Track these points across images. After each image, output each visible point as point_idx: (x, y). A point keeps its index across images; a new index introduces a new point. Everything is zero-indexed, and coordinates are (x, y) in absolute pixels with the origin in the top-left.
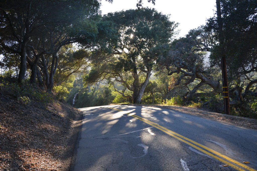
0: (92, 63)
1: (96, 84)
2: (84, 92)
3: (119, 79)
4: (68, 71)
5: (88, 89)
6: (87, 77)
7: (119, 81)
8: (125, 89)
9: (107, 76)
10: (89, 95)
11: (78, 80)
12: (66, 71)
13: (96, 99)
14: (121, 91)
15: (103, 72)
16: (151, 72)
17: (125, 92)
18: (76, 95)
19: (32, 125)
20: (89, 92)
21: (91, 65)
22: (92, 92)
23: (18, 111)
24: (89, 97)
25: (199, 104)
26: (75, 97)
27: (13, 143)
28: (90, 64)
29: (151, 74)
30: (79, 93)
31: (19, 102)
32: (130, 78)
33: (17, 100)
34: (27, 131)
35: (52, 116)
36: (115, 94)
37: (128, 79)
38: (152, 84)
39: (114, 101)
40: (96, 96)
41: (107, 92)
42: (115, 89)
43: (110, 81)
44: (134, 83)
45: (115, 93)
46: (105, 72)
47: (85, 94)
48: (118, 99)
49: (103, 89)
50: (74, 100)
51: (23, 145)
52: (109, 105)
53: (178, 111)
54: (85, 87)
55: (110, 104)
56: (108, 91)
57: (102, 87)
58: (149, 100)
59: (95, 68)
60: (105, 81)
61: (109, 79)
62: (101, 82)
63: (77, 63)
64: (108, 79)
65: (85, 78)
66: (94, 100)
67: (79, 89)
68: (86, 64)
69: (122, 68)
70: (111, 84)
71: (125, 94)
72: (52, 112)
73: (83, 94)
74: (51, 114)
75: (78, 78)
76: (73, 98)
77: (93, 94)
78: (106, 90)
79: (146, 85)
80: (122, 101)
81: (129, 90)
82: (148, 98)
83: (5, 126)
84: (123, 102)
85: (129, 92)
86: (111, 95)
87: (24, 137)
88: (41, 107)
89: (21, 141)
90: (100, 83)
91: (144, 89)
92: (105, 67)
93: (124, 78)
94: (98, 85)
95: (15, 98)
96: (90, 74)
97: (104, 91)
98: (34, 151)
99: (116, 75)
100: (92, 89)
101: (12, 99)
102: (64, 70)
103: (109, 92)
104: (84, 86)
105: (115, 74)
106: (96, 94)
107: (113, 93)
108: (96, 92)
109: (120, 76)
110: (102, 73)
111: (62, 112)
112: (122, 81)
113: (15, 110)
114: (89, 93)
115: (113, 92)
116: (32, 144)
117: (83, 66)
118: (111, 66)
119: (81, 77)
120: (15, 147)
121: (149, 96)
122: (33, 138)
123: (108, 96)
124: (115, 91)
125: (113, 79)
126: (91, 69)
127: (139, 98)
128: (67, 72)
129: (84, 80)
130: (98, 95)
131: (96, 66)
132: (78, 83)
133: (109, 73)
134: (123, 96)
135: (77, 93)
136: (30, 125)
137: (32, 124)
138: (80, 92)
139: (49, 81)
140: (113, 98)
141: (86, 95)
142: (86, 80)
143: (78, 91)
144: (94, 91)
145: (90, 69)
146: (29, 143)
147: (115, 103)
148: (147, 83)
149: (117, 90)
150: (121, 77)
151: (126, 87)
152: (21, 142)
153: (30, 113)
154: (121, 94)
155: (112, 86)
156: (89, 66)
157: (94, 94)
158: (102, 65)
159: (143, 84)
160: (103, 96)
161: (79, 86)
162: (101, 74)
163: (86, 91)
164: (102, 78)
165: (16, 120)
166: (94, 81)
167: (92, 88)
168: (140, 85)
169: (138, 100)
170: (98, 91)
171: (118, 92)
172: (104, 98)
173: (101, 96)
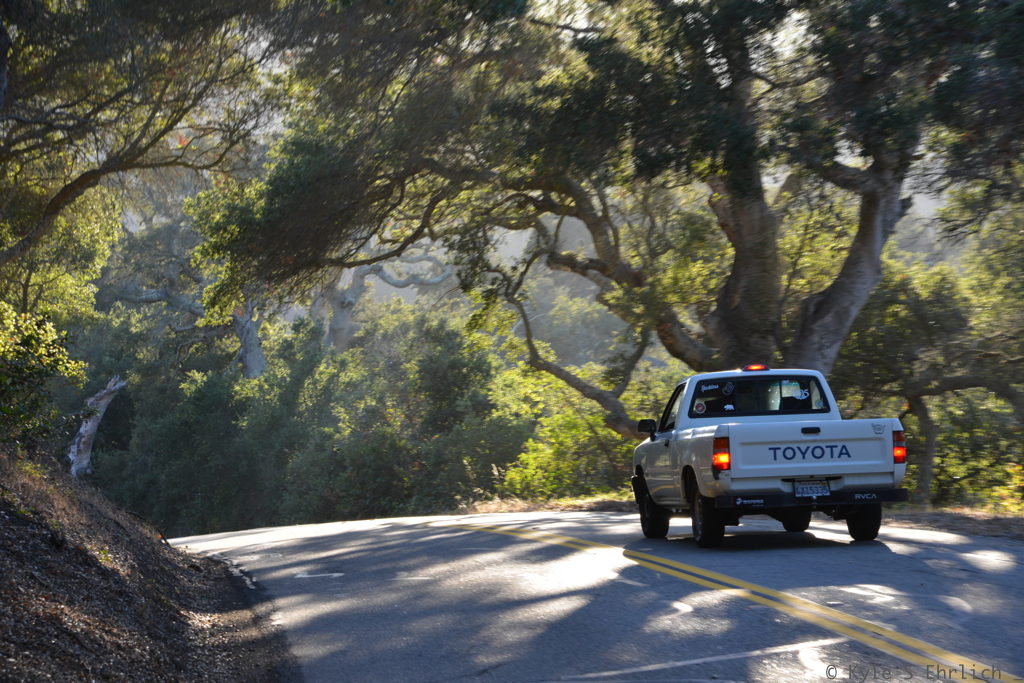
1: (331, 287)
2: (198, 376)
3: (578, 240)
7: (570, 263)
8: (639, 355)
10: (244, 406)
11: (135, 246)
13: (320, 448)
14: (591, 371)
15: (412, 172)
18: (100, 404)
20: (246, 371)
21: (297, 88)
22: (283, 371)
24: (243, 423)
30: (134, 378)
32: (695, 233)
36: (526, 399)
37: (669, 247)
39: (513, 474)
40: (322, 412)
41: (449, 380)
42: (533, 351)
43: (480, 263)
45: (529, 386)
46: (436, 168)
47: (201, 395)
48: (560, 454)
49: (400, 348)
54: (215, 317)
56: (456, 365)
57: (389, 323)
59: (324, 125)
61: (470, 240)
64: (462, 247)
70: (489, 295)
71: (631, 398)
73: (178, 394)
75: (137, 226)
77: (289, 392)
78: (431, 359)
79: (847, 311)
81: (673, 366)
86: (487, 406)
90: (374, 284)
94: (344, 304)
96: (278, 188)
97: (411, 367)
99: (545, 205)
103: (463, 381)
105: (536, 194)
106: (327, 396)
107: (513, 390)
108: (324, 370)
109: (583, 211)
110: (399, 181)
112: (605, 267)
114: (247, 388)
115: (513, 375)
119: (166, 211)
123: (459, 417)
124: (536, 364)
129: (217, 248)
130: (350, 407)
133: (478, 176)
135: (115, 384)
138: (149, 371)
141: (216, 403)
143: (123, 361)
144: (304, 370)
145: (275, 135)
148: (864, 291)
149: (552, 358)
150: (598, 223)
151: (645, 334)
156: (274, 99)
157: (306, 400)
160: (396, 417)
161: (138, 303)
163: (216, 362)
164: (396, 228)
167: (277, 329)
168: (790, 310)
170: (343, 364)
171: (561, 383)
172: (413, 437)
173: (373, 414)
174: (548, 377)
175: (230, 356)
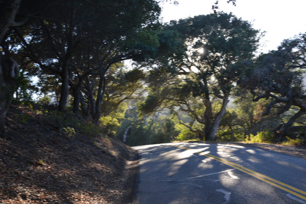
0: (150, 86)
1: (154, 114)
2: (139, 126)
3: (185, 107)
4: (118, 97)
5: (143, 122)
6: (142, 105)
7: (184, 110)
8: (193, 122)
9: (169, 105)
10: (144, 129)
11: (131, 110)
12: (116, 97)
13: (154, 135)
14: (188, 124)
15: (164, 99)
16: (230, 98)
17: (194, 125)
18: (127, 130)
19: (79, 164)
20: (145, 125)
21: (149, 89)
22: (149, 125)
23: (61, 145)
24: (144, 131)
25: (297, 141)
26: (126, 132)
27: (59, 183)
28: (146, 88)
29: (229, 101)
30: (131, 126)
31: (61, 134)
32: (200, 106)
33: (59, 132)
34: (73, 170)
35: (102, 154)
36: (179, 128)
37: (197, 108)
38: (230, 114)
39: (178, 138)
41: (169, 126)
42: (180, 121)
43: (173, 111)
44: (205, 113)
45: (180, 126)
46: (167, 98)
47: (139, 128)
48: (184, 135)
49: (163, 122)
50: (125, 136)
51: (71, 186)
52: (171, 143)
53: (268, 149)
54: (140, 118)
55: (173, 141)
56: (170, 124)
57: (162, 119)
58: (226, 136)
59: (153, 93)
60: (167, 110)
61: (171, 108)
62: (160, 112)
63: (130, 86)
65: (139, 107)
66: (151, 136)
67: (132, 122)
68: (142, 88)
69: (190, 92)
70: (174, 115)
71: (193, 127)
72: (101, 149)
73: (136, 128)
74: (100, 151)
75: (131, 107)
76: (124, 133)
77: (150, 127)
78: (167, 123)
79: (221, 116)
80: (189, 137)
81: (198, 123)
82: (224, 134)
83: (47, 162)
84: (191, 138)
85: (198, 126)
86: (175, 129)
87: (71, 177)
88: (87, 142)
89: (68, 181)
90: (160, 114)
91: (219, 121)
92: (166, 92)
93: (191, 106)
94: (156, 116)
95: (57, 129)
96: (147, 102)
97: (165, 124)
98: (84, 194)
99: (181, 103)
100: (149, 122)
101: (52, 130)
102: (113, 95)
103: (171, 126)
104: (139, 116)
105: (180, 101)
106: (154, 128)
107: (178, 127)
108: (154, 125)
109: (186, 104)
110: (162, 100)
111: (113, 149)
112: (189, 110)
113: (57, 144)
114: (145, 127)
115: (177, 125)
116: (81, 185)
117: (138, 91)
118: (175, 91)
119: (134, 106)
120: (62, 187)
121: (226, 131)
122: (80, 178)
123: (171, 130)
124: (181, 123)
125: (177, 108)
126: (148, 95)
127: (213, 133)
128: (116, 99)
129: (139, 109)
130: (157, 129)
131: (154, 90)
132: (131, 113)
133: (172, 99)
134: (191, 130)
135: (129, 127)
136: (76, 163)
137: (78, 162)
138: (133, 125)
139: (94, 109)
140: (177, 133)
141: (141, 129)
142: (141, 109)
143: (130, 124)
144: (152, 125)
145: (146, 95)
146: (77, 184)
147: (180, 140)
148: (223, 112)
149: (182, 122)
150: (188, 105)
151: (194, 119)
152: (67, 183)
153: (75, 149)
154: (188, 128)
155: (176, 117)
156: (145, 90)
157: (152, 129)
158: (162, 89)
159: (218, 114)
160: (163, 130)
161: (132, 117)
162: (160, 102)
163: (141, 124)
164: (162, 106)
165: (59, 156)
166: (152, 111)
167: (148, 120)
168: (214, 115)
169: (211, 136)
170: (156, 124)
171: (184, 126)
172: (165, 133)
173: (160, 130)
174: (182, 125)
175: (143, 123)
